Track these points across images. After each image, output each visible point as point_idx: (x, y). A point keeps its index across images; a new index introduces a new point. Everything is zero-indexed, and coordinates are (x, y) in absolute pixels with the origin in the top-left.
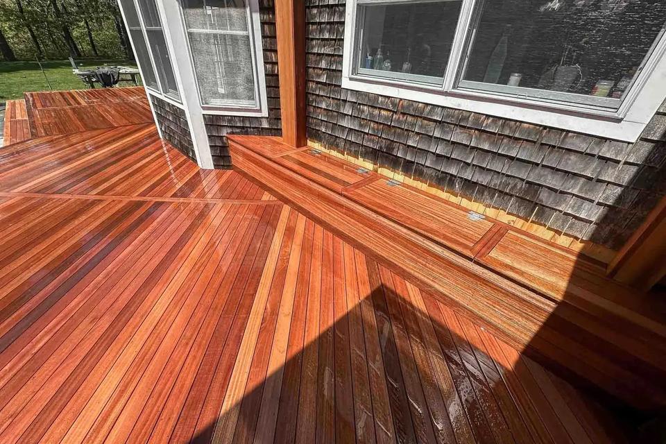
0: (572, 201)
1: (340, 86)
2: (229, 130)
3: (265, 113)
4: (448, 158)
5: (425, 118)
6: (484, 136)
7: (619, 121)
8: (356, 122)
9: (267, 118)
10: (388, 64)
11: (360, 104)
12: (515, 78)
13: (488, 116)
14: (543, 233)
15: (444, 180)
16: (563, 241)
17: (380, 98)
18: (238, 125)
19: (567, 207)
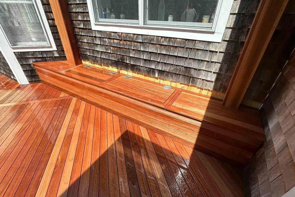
0: (204, 73)
1: (91, 29)
2: (34, 60)
3: (54, 48)
4: (150, 60)
5: (135, 42)
6: (162, 47)
7: (213, 33)
8: (104, 47)
9: (56, 51)
10: (113, 16)
11: (103, 38)
12: (170, 18)
13: (162, 37)
14: (195, 90)
15: (151, 72)
16: (204, 92)
17: (112, 34)
18: (39, 56)
19: (202, 76)
